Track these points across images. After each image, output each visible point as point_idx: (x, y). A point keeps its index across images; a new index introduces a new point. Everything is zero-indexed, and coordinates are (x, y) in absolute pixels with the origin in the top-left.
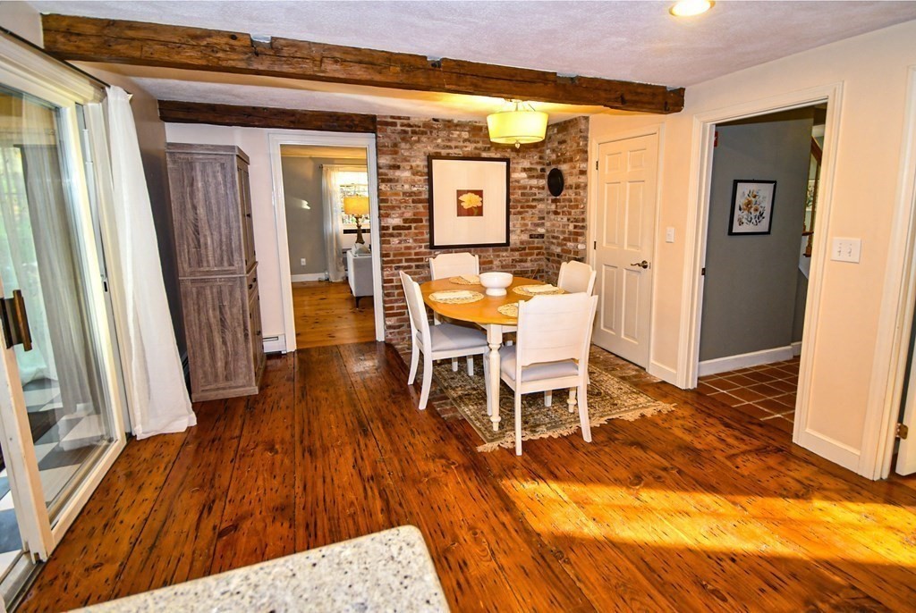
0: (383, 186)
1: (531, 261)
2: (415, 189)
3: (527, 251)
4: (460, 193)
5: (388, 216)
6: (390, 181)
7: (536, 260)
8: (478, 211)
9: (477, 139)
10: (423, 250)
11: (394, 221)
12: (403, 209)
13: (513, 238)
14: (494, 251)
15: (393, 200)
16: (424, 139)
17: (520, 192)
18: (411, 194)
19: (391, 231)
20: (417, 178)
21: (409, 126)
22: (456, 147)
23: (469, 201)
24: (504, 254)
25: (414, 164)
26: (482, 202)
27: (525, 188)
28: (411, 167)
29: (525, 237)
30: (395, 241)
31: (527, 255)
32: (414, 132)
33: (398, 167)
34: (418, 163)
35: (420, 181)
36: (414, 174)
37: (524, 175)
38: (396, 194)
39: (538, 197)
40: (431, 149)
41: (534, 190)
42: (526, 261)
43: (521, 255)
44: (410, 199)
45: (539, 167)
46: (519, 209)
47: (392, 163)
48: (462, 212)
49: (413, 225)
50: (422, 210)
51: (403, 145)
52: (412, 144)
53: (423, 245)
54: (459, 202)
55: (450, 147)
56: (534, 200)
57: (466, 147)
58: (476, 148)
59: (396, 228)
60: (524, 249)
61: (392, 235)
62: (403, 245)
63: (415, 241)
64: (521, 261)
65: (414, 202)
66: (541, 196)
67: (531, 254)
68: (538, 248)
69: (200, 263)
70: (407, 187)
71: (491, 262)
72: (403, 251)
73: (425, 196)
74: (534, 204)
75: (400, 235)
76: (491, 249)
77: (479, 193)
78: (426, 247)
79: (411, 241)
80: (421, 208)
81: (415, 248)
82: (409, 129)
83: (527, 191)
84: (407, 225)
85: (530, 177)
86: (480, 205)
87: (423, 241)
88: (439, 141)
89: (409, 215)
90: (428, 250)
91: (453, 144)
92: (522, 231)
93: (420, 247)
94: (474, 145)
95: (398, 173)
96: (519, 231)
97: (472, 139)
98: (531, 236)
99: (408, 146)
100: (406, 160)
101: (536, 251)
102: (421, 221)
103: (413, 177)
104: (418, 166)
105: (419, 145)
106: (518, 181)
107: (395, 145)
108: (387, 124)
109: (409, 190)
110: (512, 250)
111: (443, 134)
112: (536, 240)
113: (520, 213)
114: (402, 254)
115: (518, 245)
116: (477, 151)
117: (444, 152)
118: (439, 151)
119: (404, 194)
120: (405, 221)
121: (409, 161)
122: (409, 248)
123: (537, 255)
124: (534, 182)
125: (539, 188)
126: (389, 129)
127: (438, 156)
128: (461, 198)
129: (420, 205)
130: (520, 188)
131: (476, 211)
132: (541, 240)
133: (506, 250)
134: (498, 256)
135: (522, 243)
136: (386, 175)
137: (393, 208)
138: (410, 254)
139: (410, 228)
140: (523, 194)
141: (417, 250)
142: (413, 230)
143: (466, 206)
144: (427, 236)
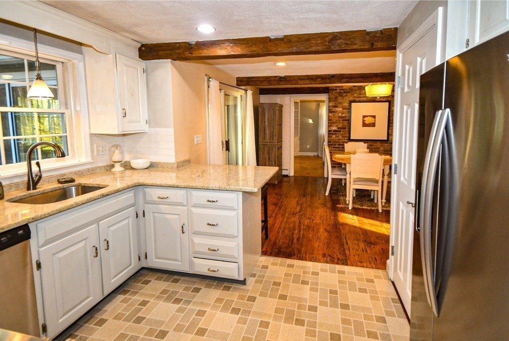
0: (330, 114)
2: (343, 115)
4: (364, 117)
5: (331, 126)
6: (333, 112)
8: (373, 125)
10: (346, 141)
11: (334, 128)
12: (338, 124)
13: (391, 138)
14: (381, 143)
15: (334, 120)
16: (349, 95)
19: (332, 132)
20: (345, 111)
21: (343, 90)
22: (363, 97)
23: (368, 120)
24: (386, 145)
25: (344, 105)
26: (375, 120)
28: (342, 106)
30: (334, 136)
32: (345, 92)
33: (337, 107)
34: (346, 104)
36: (343, 109)
38: (335, 117)
40: (351, 99)
44: (341, 119)
47: (334, 105)
48: (364, 125)
49: (342, 130)
50: (346, 124)
51: (339, 98)
52: (343, 97)
54: (363, 121)
55: (361, 97)
59: (334, 131)
61: (332, 134)
62: (337, 138)
63: (342, 137)
65: (343, 120)
69: (264, 139)
70: (340, 114)
71: (379, 148)
72: (337, 140)
73: (347, 118)
75: (336, 134)
76: (379, 142)
77: (374, 117)
78: (347, 139)
79: (340, 136)
81: (342, 140)
82: (342, 91)
86: (374, 122)
87: (346, 137)
88: (356, 95)
89: (340, 126)
91: (361, 96)
93: (344, 139)
95: (336, 109)
99: (341, 98)
100: (340, 103)
102: (345, 128)
104: (345, 106)
105: (346, 97)
107: (336, 98)
108: (333, 90)
109: (341, 116)
110: (390, 143)
111: (358, 92)
114: (337, 142)
117: (357, 99)
118: (355, 99)
119: (339, 117)
120: (339, 128)
122: (340, 139)
126: (334, 91)
127: (355, 101)
128: (365, 119)
129: (345, 122)
131: (372, 125)
133: (387, 143)
134: (382, 146)
136: (332, 110)
137: (334, 123)
138: (340, 142)
139: (340, 131)
141: (343, 141)
142: (342, 132)
143: (367, 122)
144: (348, 135)
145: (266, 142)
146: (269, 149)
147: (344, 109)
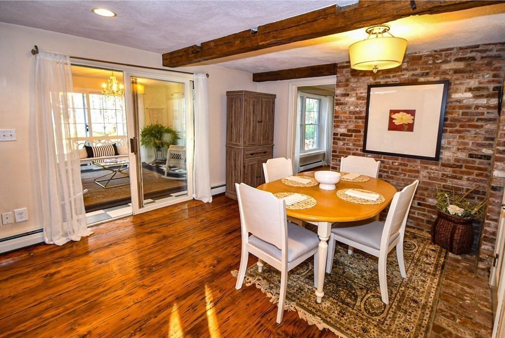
0: (337, 108)
1: (468, 179)
2: (357, 109)
3: (464, 169)
4: (393, 112)
5: (337, 126)
6: (341, 104)
7: (474, 180)
8: (410, 127)
9: (414, 67)
10: (359, 152)
11: (342, 130)
12: (348, 123)
13: (446, 155)
14: (422, 163)
15: (342, 117)
17: (461, 111)
18: (354, 113)
19: (339, 136)
20: (360, 102)
22: (394, 77)
23: (399, 119)
24: (434, 167)
25: (358, 92)
26: (414, 120)
27: (469, 107)
28: (357, 95)
29: (463, 155)
30: (341, 143)
31: (463, 173)
33: (348, 95)
34: (362, 91)
35: (362, 103)
36: (357, 99)
37: (469, 95)
38: (345, 113)
39: (486, 116)
40: (371, 83)
41: (481, 110)
42: (461, 179)
43: (454, 172)
44: (354, 116)
45: (491, 86)
46: (458, 128)
47: (344, 92)
48: (392, 127)
49: (354, 134)
50: (361, 124)
51: (353, 80)
52: (359, 78)
53: (359, 148)
54: (391, 119)
55: (388, 77)
56: (478, 120)
57: (403, 75)
58: (413, 75)
59: (342, 135)
60: (461, 167)
61: (339, 139)
62: (346, 147)
63: (354, 145)
64: (455, 177)
65: (356, 118)
66: (491, 116)
67: (469, 173)
68: (479, 169)
70: (352, 108)
71: (418, 172)
72: (345, 150)
73: (364, 114)
74: (479, 123)
75: (344, 140)
76: (419, 161)
77: (412, 113)
78: (360, 150)
79: (351, 144)
80: (361, 122)
81: (353, 150)
83: (472, 110)
84: (349, 133)
85: (476, 97)
86: (411, 122)
87: (359, 146)
89: (352, 127)
90: (362, 153)
91: (391, 74)
92: (458, 149)
93: (357, 150)
94: (411, 73)
95: (347, 99)
96: (455, 149)
97: (411, 68)
98: (471, 156)
99: (355, 80)
100: (353, 89)
101: (476, 172)
102: (360, 132)
103: (357, 101)
104: (361, 93)
106: (459, 101)
107: (347, 80)
108: (343, 67)
109: (354, 110)
110: (443, 165)
112: (478, 161)
113: (458, 131)
114: (344, 153)
115: (452, 162)
116: (415, 77)
117: (383, 81)
118: (378, 80)
119: (350, 112)
120: (349, 131)
121: (355, 90)
122: (350, 149)
123: (477, 175)
124: (483, 101)
125: (489, 107)
126: (345, 70)
127: (378, 85)
128: (393, 116)
130: (461, 108)
131: (406, 127)
132: (486, 161)
133: (437, 165)
134: (426, 168)
135: (457, 160)
136: (339, 100)
137: (342, 122)
138: (349, 153)
139: (351, 136)
140: (463, 114)
141: (355, 151)
142: (353, 137)
143: (397, 122)
144: (362, 143)
145: (233, 144)
146: (235, 153)
147: (359, 98)
